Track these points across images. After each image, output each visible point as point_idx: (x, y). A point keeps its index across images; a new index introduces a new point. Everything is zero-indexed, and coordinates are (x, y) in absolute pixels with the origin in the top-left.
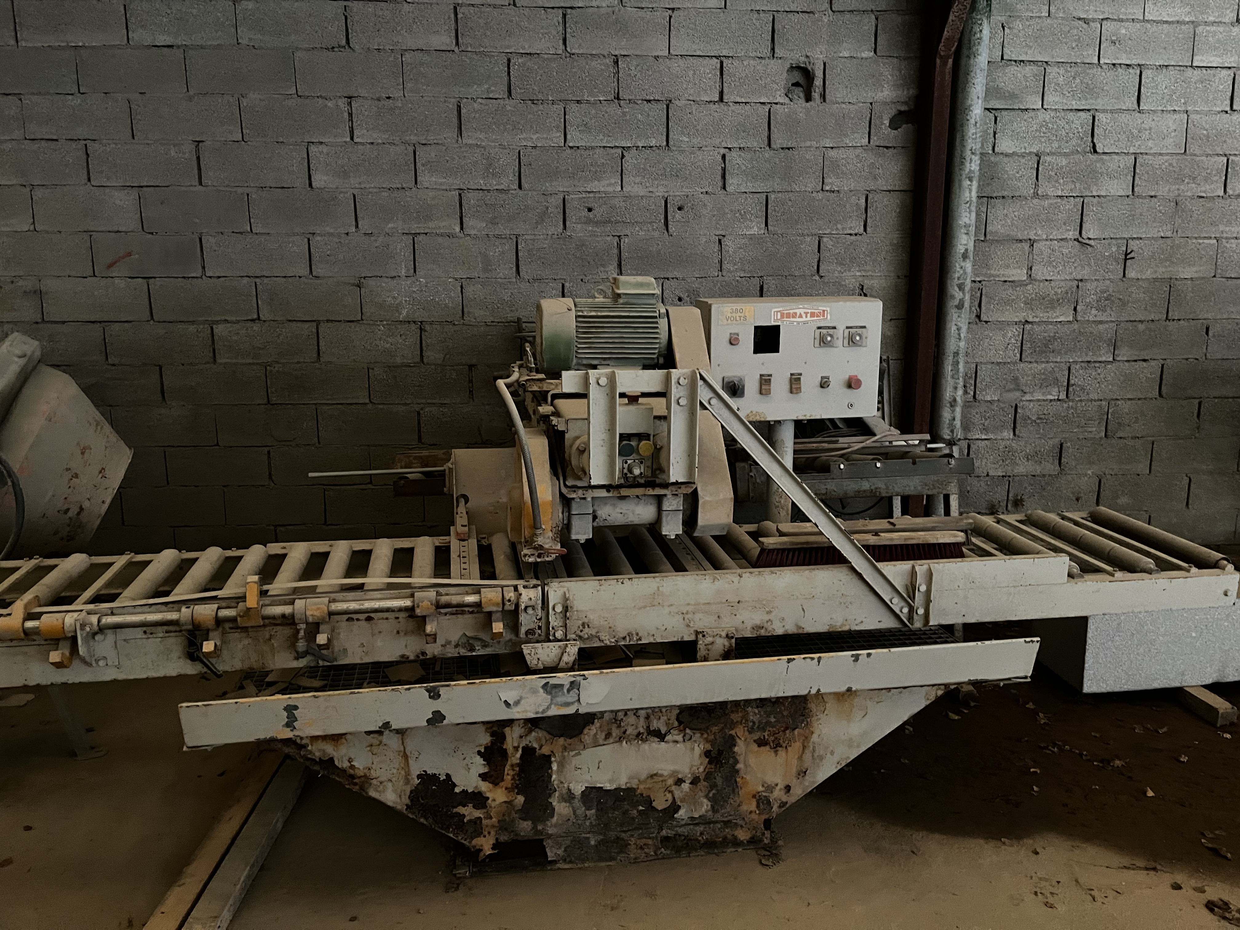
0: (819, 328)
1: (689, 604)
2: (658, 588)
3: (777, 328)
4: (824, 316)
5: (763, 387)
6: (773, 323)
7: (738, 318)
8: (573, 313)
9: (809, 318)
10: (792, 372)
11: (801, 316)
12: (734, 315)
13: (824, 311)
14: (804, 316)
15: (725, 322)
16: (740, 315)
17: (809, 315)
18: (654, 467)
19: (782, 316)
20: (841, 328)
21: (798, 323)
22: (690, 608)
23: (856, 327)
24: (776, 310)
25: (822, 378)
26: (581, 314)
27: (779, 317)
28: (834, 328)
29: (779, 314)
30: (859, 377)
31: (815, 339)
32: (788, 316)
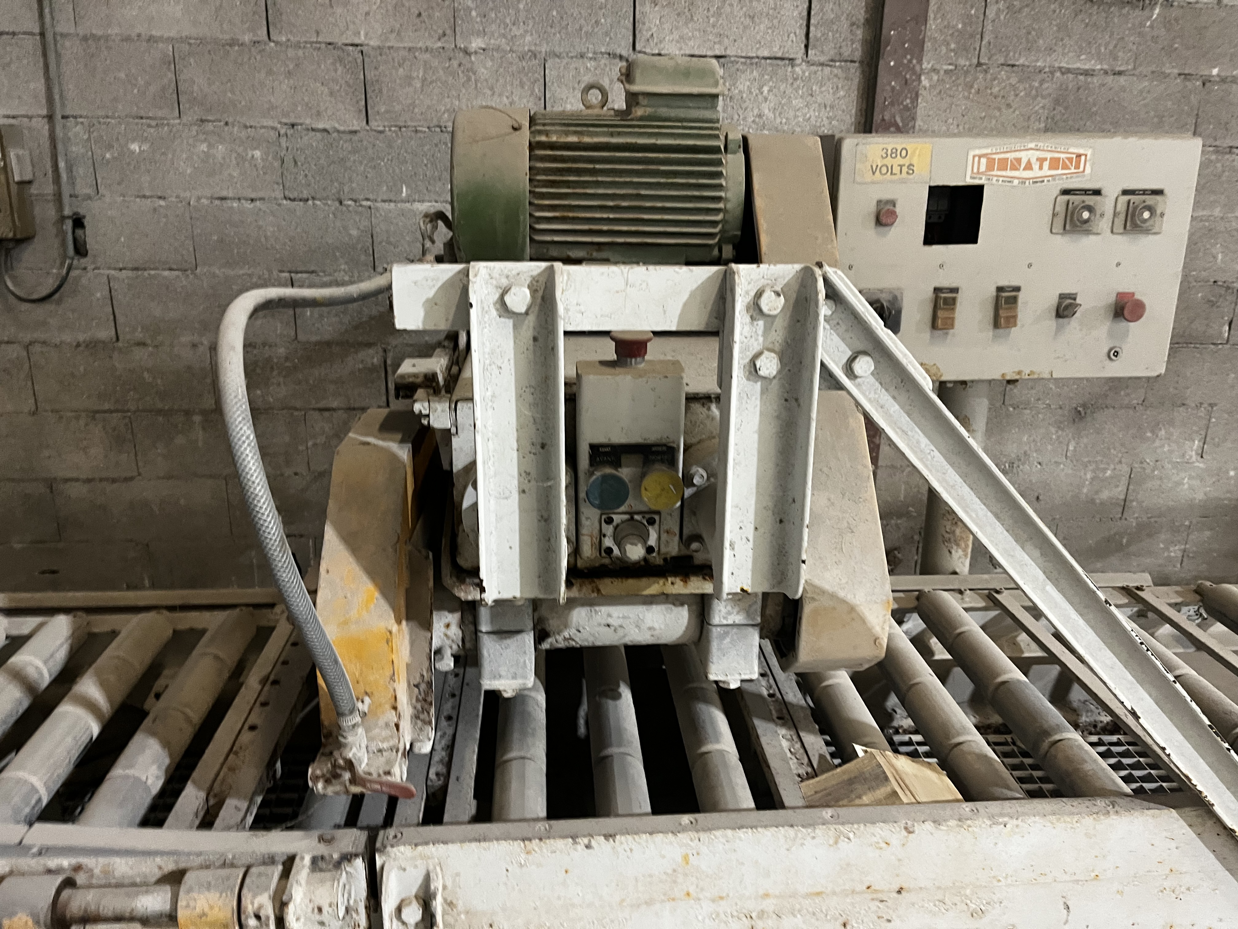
0: (1066, 192)
1: (766, 895)
3: (979, 189)
4: (1077, 167)
5: (940, 314)
6: (969, 181)
7: (896, 170)
8: (525, 136)
9: (1046, 171)
10: (1002, 283)
11: (1029, 167)
12: (889, 161)
13: (1079, 156)
14: (1036, 166)
15: (869, 177)
16: (901, 161)
17: (1046, 165)
18: (686, 532)
19: (990, 166)
20: (1112, 191)
21: (1023, 181)
22: (769, 905)
23: (1144, 192)
24: (978, 152)
25: (1062, 297)
26: (543, 138)
27: (983, 168)
28: (1097, 192)
29: (984, 161)
30: (1137, 296)
31: (1054, 215)
32: (1003, 165)
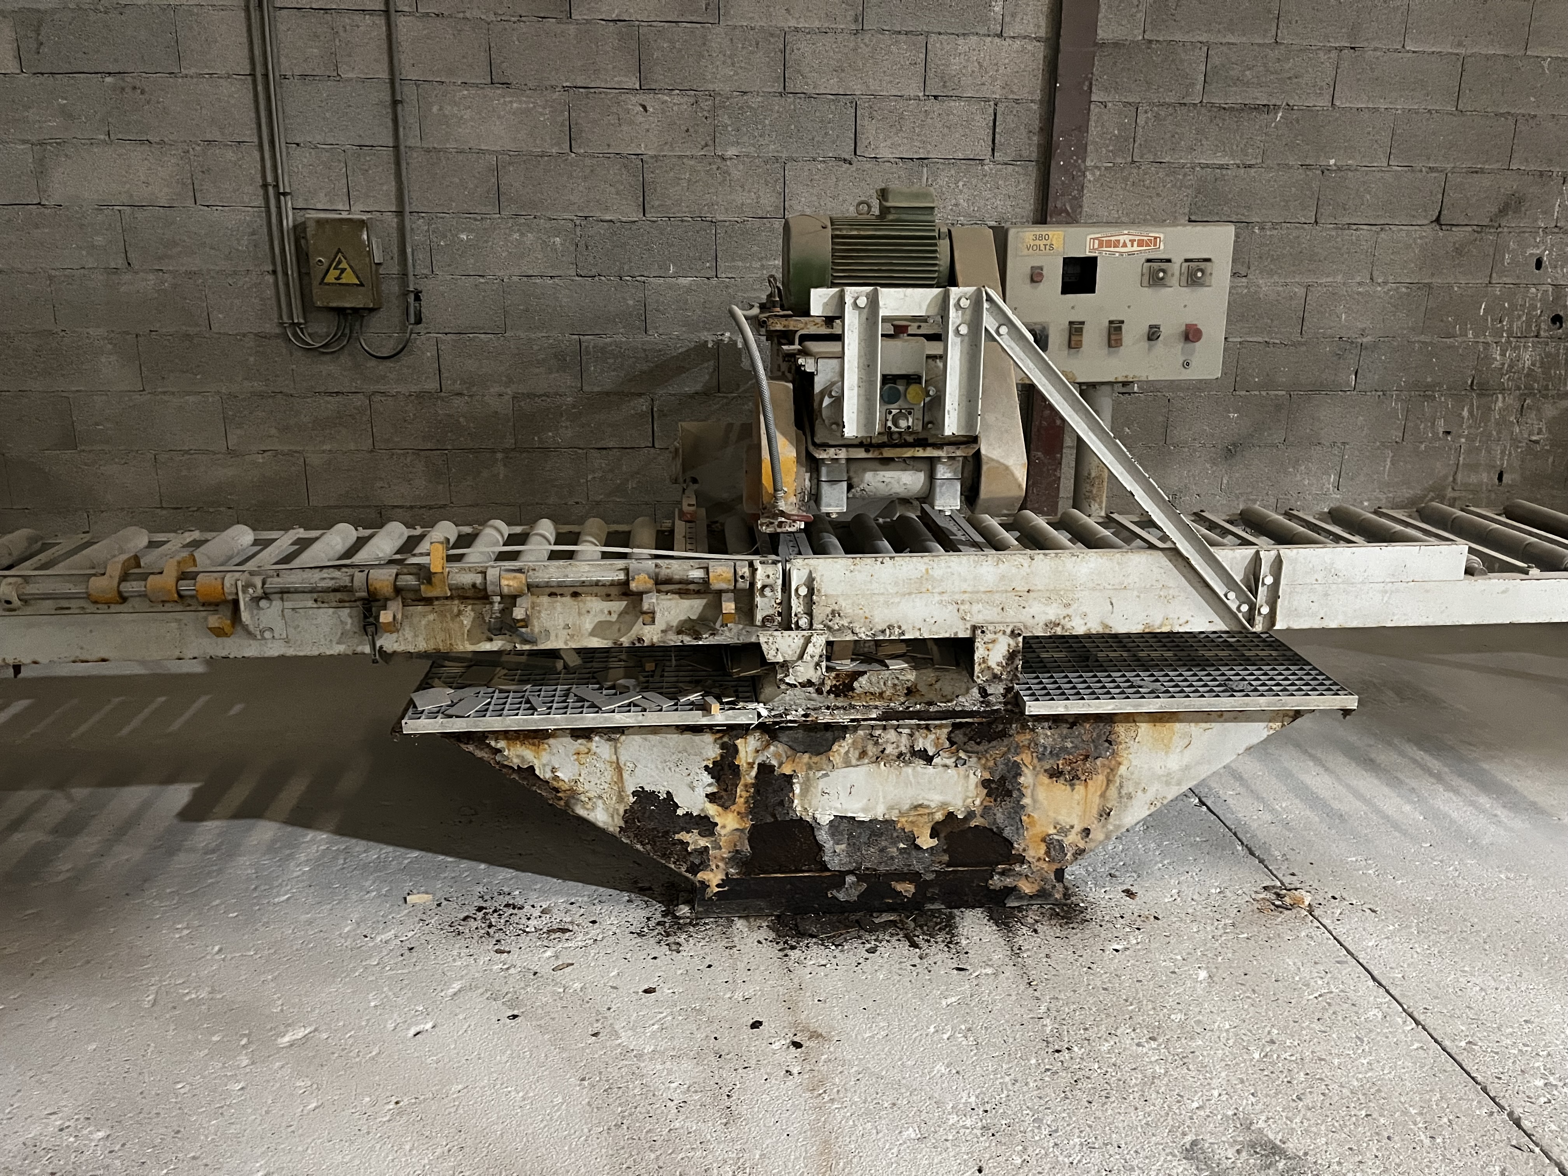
0: (1149, 261)
1: (965, 592)
2: (927, 570)
3: (1095, 259)
4: (1155, 245)
5: (1073, 338)
6: (1088, 254)
7: (1042, 247)
8: (829, 232)
9: (1136, 248)
10: (1112, 319)
11: (1125, 245)
12: (1038, 242)
13: (1156, 238)
14: (1129, 244)
15: (1025, 252)
16: (1045, 242)
17: (1135, 244)
18: (926, 419)
19: (1101, 245)
20: (1178, 260)
21: (1121, 254)
22: (966, 597)
23: (1198, 260)
24: (1093, 236)
25: (1151, 327)
26: (838, 233)
27: (1096, 246)
28: (1169, 261)
29: (1097, 242)
30: (1199, 327)
31: (1142, 275)
32: (1109, 244)
